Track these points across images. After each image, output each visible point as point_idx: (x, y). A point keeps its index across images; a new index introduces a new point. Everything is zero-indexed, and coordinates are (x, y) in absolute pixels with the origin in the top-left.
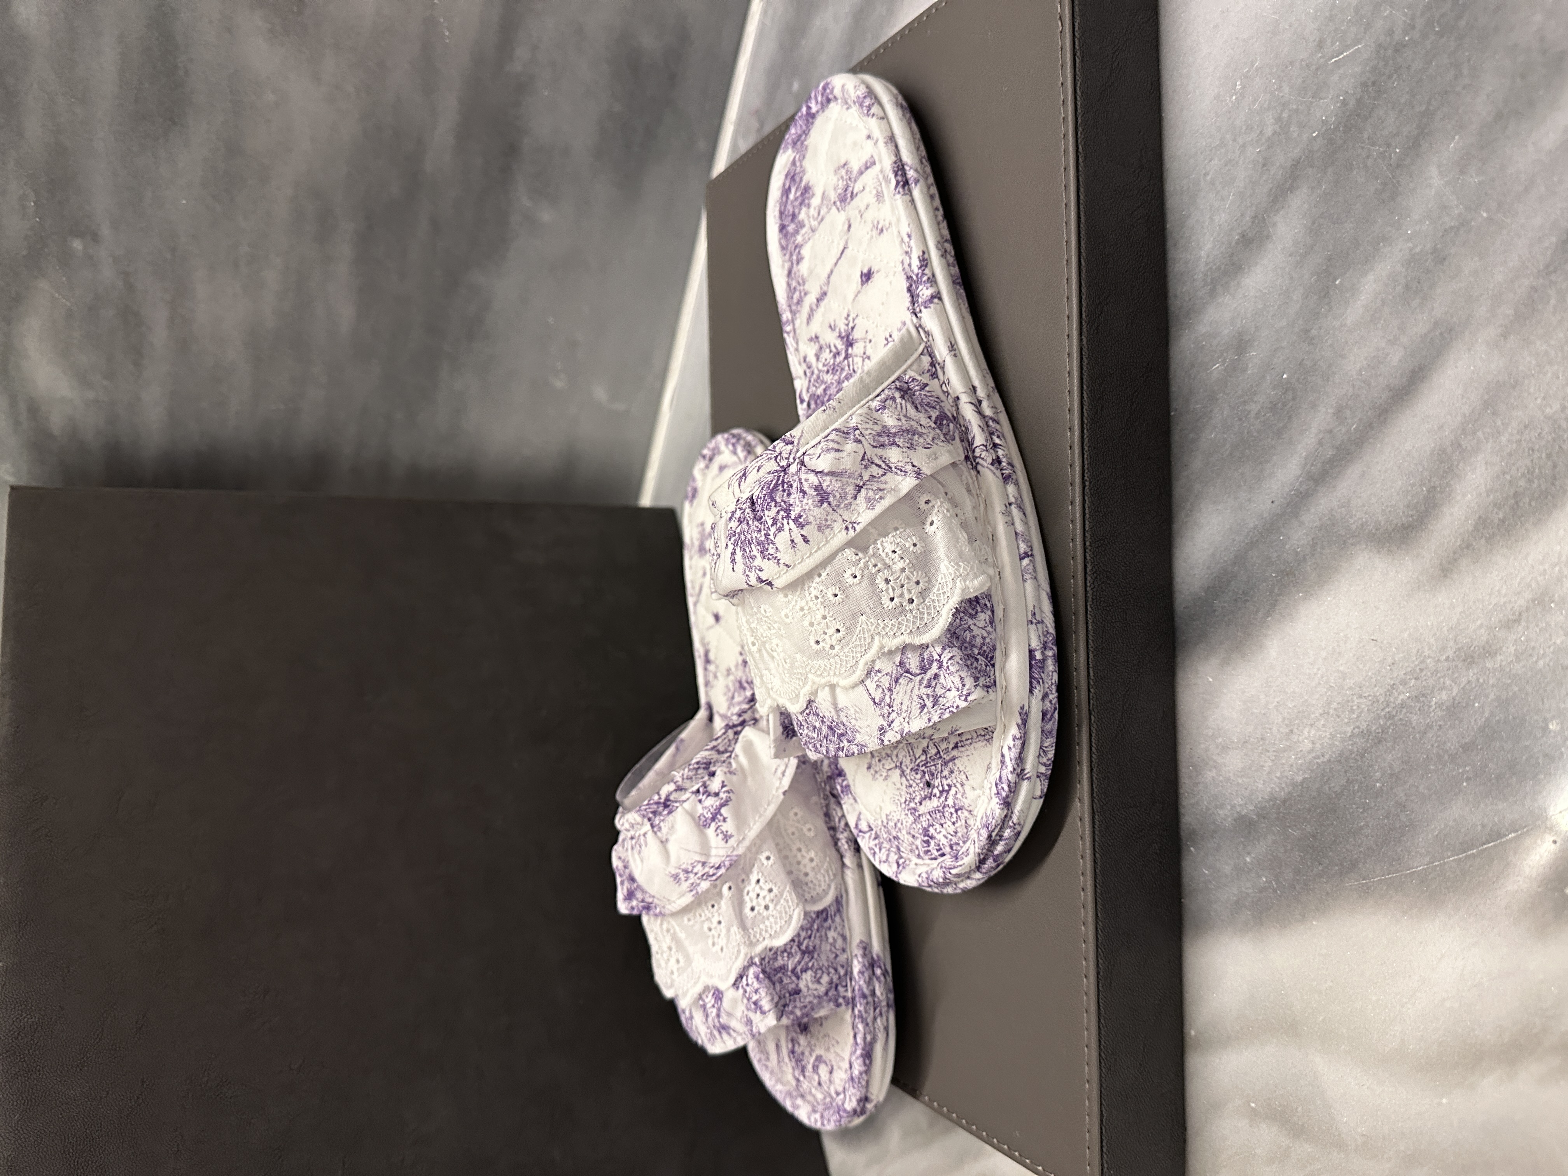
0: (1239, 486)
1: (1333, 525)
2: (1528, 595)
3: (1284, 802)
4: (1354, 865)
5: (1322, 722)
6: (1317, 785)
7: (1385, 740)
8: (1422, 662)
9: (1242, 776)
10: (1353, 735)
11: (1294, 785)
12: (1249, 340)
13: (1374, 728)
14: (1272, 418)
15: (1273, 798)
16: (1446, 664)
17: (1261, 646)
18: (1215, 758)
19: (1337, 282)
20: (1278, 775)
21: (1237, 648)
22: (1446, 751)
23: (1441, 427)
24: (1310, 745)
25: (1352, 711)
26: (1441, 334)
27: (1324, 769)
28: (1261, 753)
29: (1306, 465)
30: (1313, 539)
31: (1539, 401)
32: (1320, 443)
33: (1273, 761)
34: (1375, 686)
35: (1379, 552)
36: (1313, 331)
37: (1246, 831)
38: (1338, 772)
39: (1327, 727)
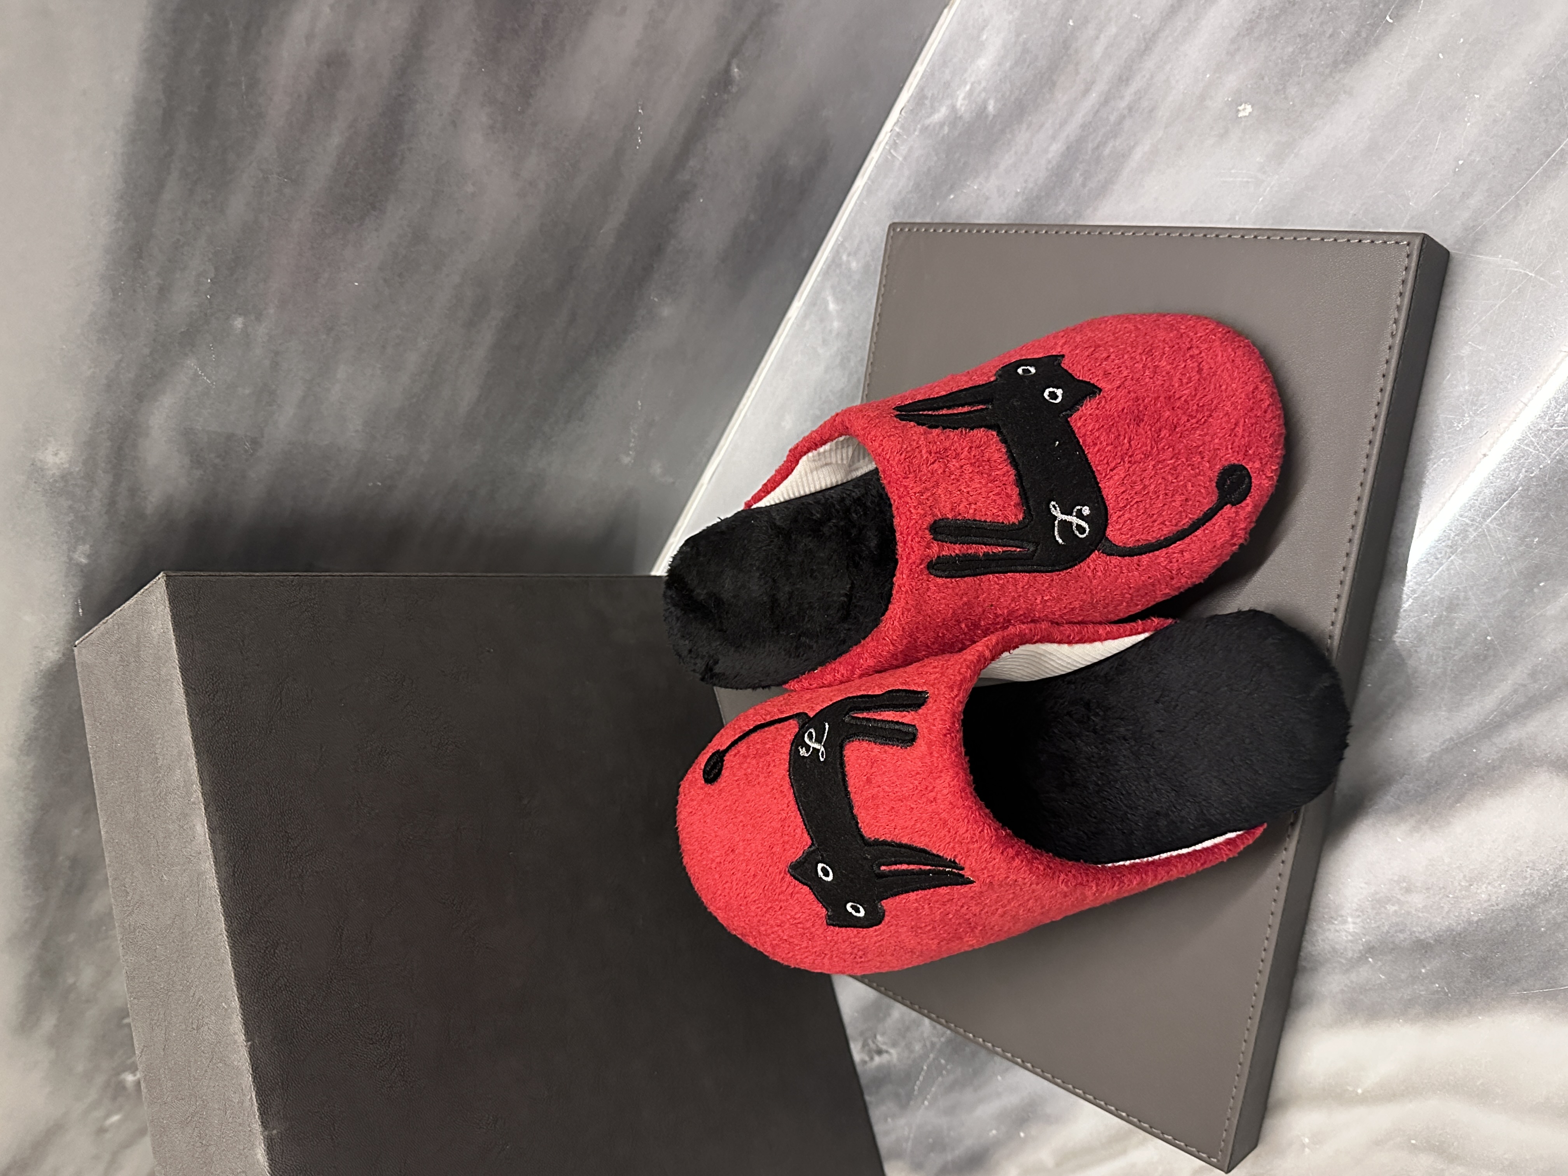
0: (1440, 707)
1: (1521, 750)
3: (1460, 934)
4: (1517, 981)
5: (1499, 882)
6: (1490, 925)
7: (1552, 900)
9: (1422, 912)
10: (1524, 894)
11: (1470, 923)
12: (1458, 605)
13: (1543, 891)
14: (1474, 665)
15: (1450, 929)
17: (1449, 823)
18: (1399, 896)
19: (1541, 584)
20: (1457, 914)
21: (1427, 821)
24: (1487, 897)
25: (1526, 878)
27: (1497, 915)
28: (1442, 898)
29: (1501, 704)
30: (1502, 756)
32: (1515, 691)
33: (1452, 904)
34: (1546, 864)
35: (1558, 775)
36: (1516, 613)
37: (1423, 951)
38: (1510, 918)
39: (1503, 886)
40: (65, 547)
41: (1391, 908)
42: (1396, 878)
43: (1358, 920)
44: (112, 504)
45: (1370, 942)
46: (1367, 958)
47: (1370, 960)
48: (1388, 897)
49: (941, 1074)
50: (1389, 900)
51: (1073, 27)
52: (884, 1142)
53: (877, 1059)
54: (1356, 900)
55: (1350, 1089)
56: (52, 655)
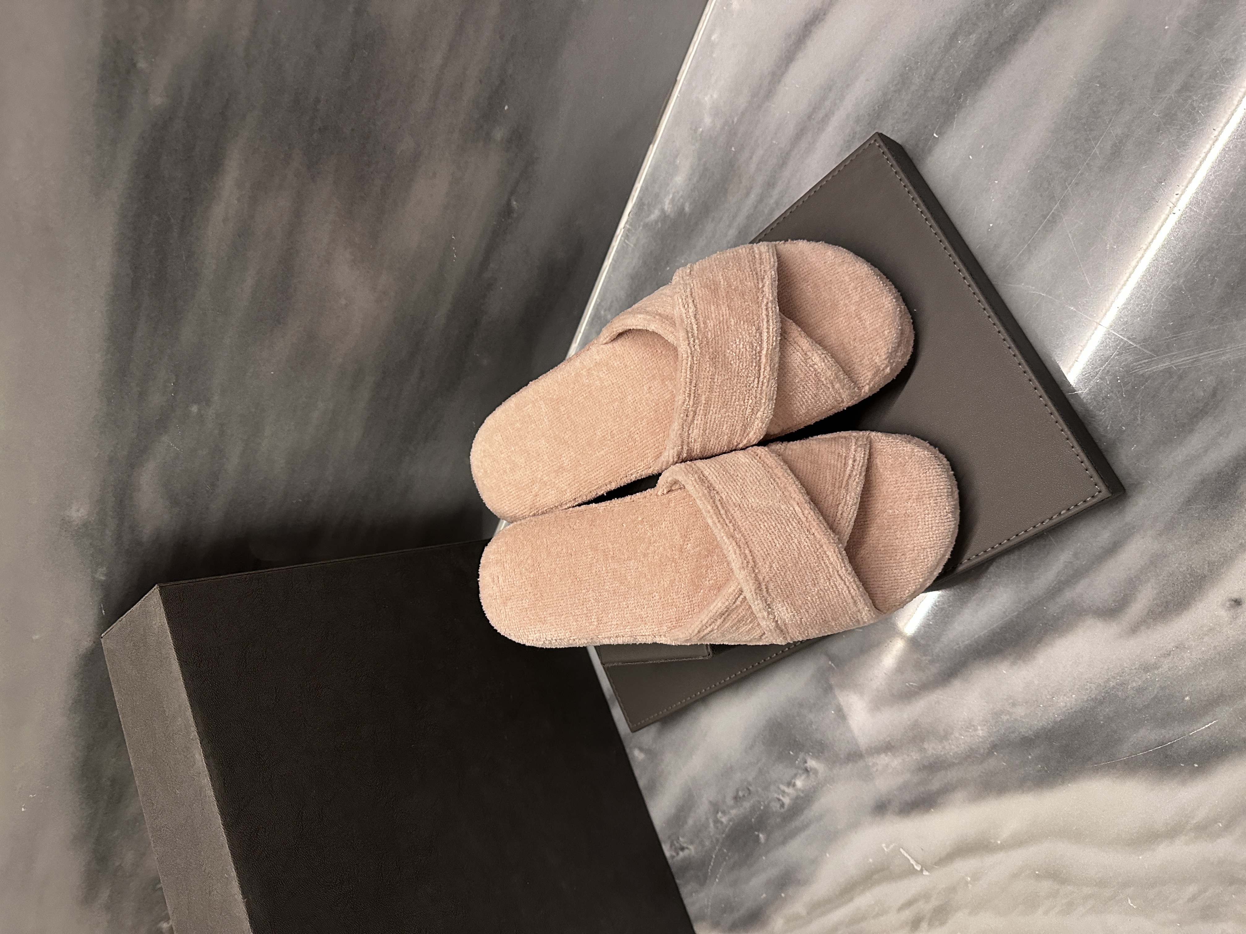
0: (1020, 581)
1: (1074, 605)
2: (1173, 644)
3: (1050, 731)
4: (1090, 758)
5: (1071, 694)
6: (1068, 723)
7: (1105, 702)
8: (1123, 669)
9: (1025, 718)
10: (1088, 700)
11: (1055, 722)
13: (1099, 697)
15: (1043, 728)
16: (1135, 671)
17: (1034, 658)
18: (1008, 709)
20: (1047, 717)
21: (1020, 657)
22: (1136, 708)
23: (1130, 569)
24: (1064, 705)
25: (1087, 689)
26: (1129, 529)
27: (1072, 715)
28: (1036, 707)
29: (1057, 577)
30: (1063, 610)
31: (1177, 565)
32: (1066, 567)
33: (1043, 711)
34: (1099, 678)
35: (1099, 619)
37: (1028, 744)
38: (1080, 717)
39: (1074, 696)
40: (89, 570)
41: (1005, 718)
42: (1005, 697)
43: (985, 728)
44: (119, 537)
45: (994, 741)
46: (993, 752)
47: (995, 753)
48: (1001, 710)
49: (725, 859)
50: (1003, 712)
51: (735, 152)
52: (692, 910)
53: (681, 854)
54: (981, 714)
55: (992, 841)
56: (87, 643)
